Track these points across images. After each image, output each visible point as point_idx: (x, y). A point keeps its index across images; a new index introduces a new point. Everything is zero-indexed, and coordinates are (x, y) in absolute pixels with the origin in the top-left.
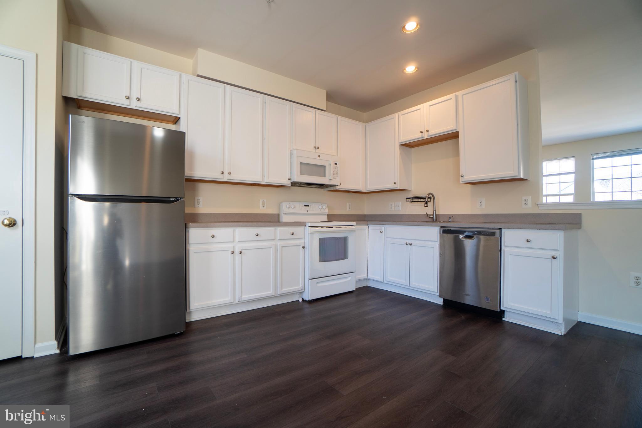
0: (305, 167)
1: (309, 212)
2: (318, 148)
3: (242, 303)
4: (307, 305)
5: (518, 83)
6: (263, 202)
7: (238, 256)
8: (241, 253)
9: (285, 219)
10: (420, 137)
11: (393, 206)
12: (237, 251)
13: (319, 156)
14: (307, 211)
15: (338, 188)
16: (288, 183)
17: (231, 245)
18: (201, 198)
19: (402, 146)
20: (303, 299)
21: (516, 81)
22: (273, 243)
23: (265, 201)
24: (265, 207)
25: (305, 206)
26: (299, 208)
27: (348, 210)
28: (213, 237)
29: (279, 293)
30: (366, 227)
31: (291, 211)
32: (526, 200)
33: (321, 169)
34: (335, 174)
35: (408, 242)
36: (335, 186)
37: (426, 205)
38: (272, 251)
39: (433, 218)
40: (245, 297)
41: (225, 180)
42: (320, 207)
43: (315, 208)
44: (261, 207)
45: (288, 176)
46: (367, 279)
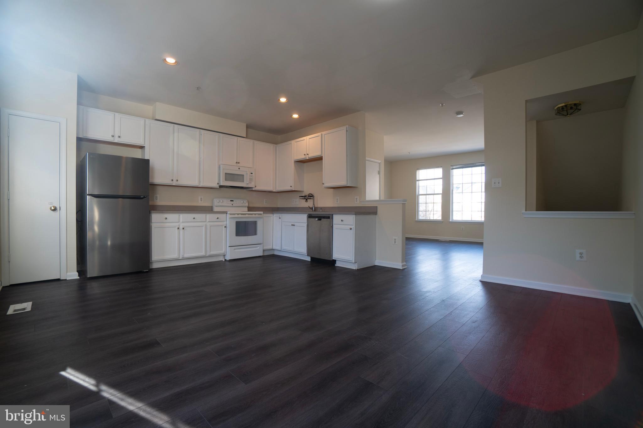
0: (229, 176)
1: (234, 205)
2: (239, 163)
3: (184, 259)
4: (227, 263)
5: (348, 132)
6: (201, 199)
7: (181, 231)
8: (183, 229)
9: (216, 209)
10: (304, 158)
11: (294, 202)
12: (181, 227)
13: (239, 169)
14: (232, 205)
15: (254, 189)
16: (217, 186)
17: (178, 224)
18: (158, 196)
19: (296, 162)
20: (225, 260)
21: (347, 131)
22: (204, 224)
23: (202, 197)
24: (202, 202)
25: (231, 201)
26: (227, 202)
27: (265, 204)
28: (166, 219)
29: (208, 254)
30: (271, 215)
31: (220, 204)
32: (357, 199)
33: (240, 177)
34: (251, 180)
35: (293, 224)
36: (252, 188)
37: (306, 201)
38: (204, 228)
39: (313, 209)
40: (186, 255)
41: (174, 184)
42: (242, 202)
43: (237, 202)
44: (200, 201)
45: (217, 181)
46: (273, 250)
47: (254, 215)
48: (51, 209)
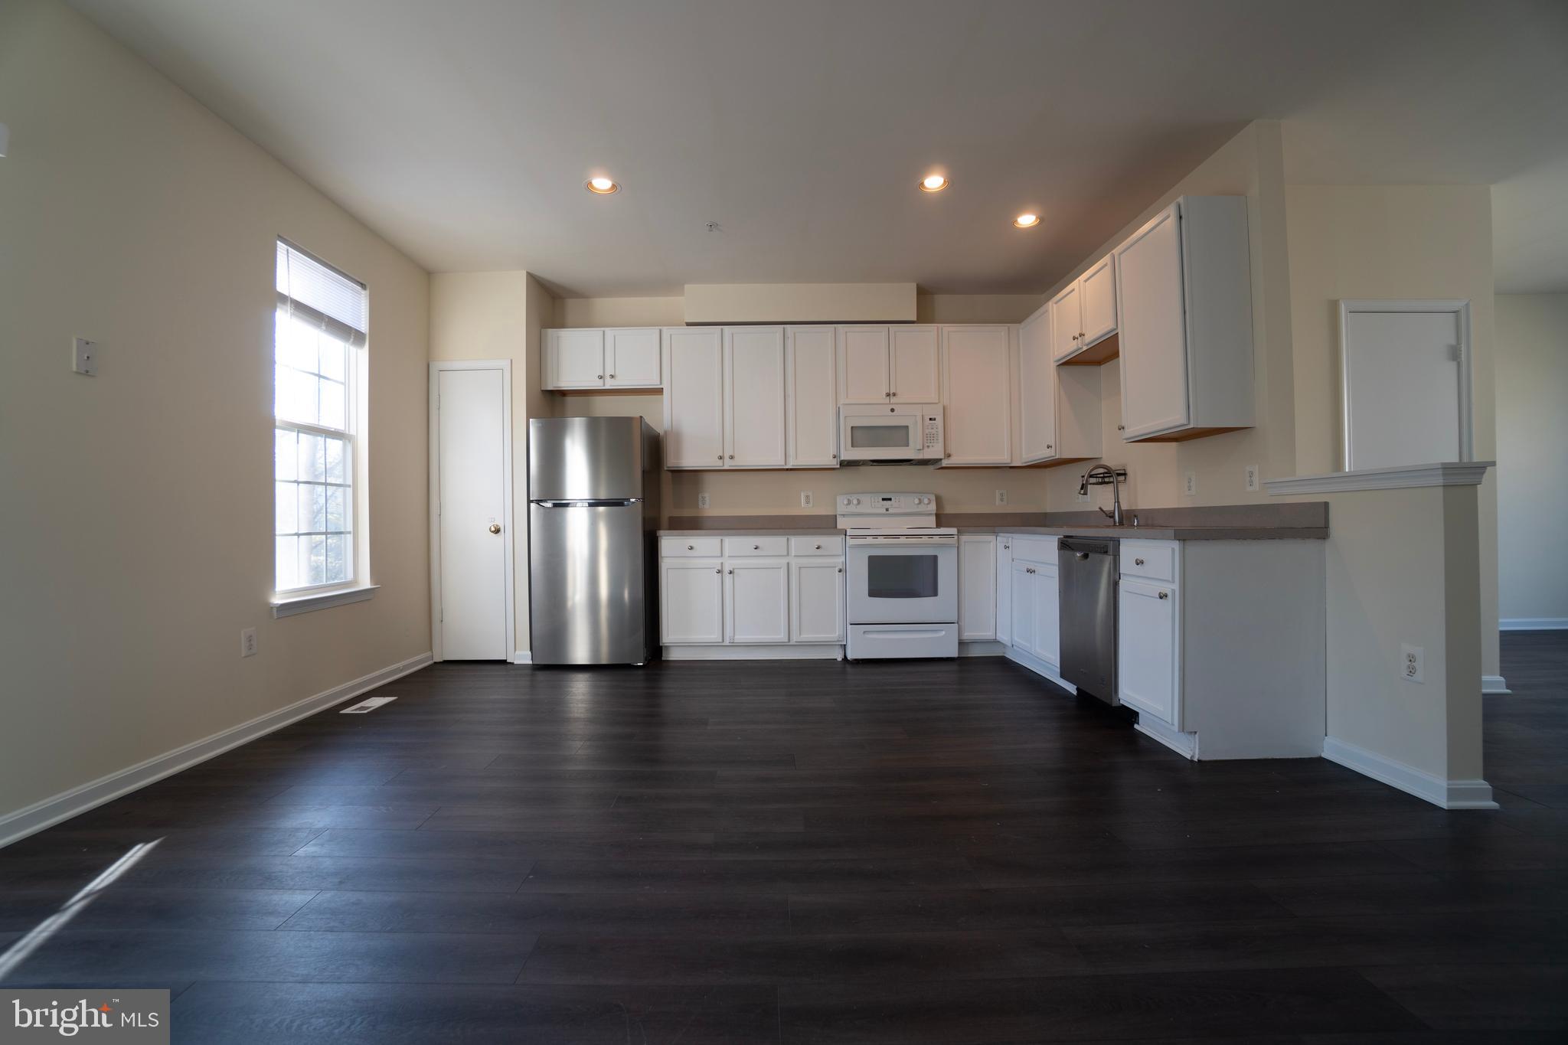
0: (862, 434)
1: (891, 511)
2: (894, 395)
3: (734, 645)
4: (849, 669)
5: (1183, 221)
6: (807, 497)
7: (728, 578)
8: (731, 573)
9: (841, 523)
10: (1075, 348)
12: (726, 570)
13: (892, 410)
14: (887, 510)
15: (945, 463)
16: (834, 463)
17: (719, 561)
18: (707, 495)
19: (1062, 366)
20: (845, 658)
21: (1181, 217)
22: (784, 561)
23: (810, 494)
24: (811, 505)
25: (883, 499)
26: (871, 504)
27: (997, 503)
28: (691, 548)
29: (795, 639)
30: (991, 538)
31: (852, 509)
32: (1251, 474)
33: (898, 434)
34: (929, 439)
36: (941, 460)
37: (1082, 492)
38: (783, 573)
39: (1112, 516)
40: (740, 638)
41: (726, 467)
42: (917, 501)
43: (903, 503)
44: (804, 504)
45: (832, 451)
46: (995, 642)
47: (925, 539)
48: (490, 529)
